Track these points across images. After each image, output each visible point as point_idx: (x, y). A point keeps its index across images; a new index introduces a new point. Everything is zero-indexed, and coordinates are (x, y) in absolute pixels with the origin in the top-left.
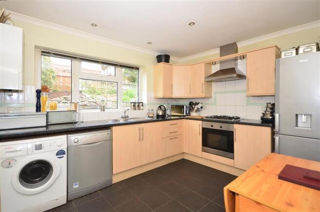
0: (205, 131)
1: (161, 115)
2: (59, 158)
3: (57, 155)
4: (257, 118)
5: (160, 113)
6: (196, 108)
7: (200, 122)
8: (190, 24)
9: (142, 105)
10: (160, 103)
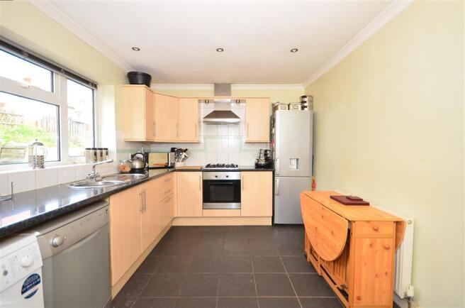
0: (207, 184)
1: (139, 169)
2: (27, 297)
3: (23, 293)
4: (252, 165)
5: (137, 165)
6: (183, 156)
7: (200, 173)
8: (217, 50)
9: (107, 154)
10: (134, 149)
